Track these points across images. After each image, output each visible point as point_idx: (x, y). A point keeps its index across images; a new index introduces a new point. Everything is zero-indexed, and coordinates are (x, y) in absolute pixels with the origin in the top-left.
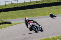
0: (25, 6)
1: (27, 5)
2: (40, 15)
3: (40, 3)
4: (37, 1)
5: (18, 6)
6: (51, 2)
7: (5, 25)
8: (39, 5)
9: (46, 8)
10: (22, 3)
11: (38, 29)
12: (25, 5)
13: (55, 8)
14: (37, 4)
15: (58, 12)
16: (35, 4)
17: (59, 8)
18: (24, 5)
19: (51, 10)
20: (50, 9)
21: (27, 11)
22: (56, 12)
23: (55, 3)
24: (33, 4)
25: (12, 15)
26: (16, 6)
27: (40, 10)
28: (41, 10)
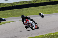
0: (13, 6)
1: (15, 5)
3: (27, 4)
5: (6, 6)
8: (26, 5)
13: (41, 8)
15: (44, 12)
16: (22, 4)
18: (11, 6)
19: (37, 10)
21: (15, 11)
23: (41, 3)
25: (1, 14)
26: (4, 6)
27: (27, 10)
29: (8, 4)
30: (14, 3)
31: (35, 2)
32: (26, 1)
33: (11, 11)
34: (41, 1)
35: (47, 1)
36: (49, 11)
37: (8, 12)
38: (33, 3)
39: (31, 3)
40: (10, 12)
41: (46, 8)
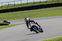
1: (24, 6)
2: (37, 17)
3: (37, 5)
4: (34, 2)
5: (15, 7)
6: (49, 3)
7: (2, 26)
9: (43, 9)
10: (19, 5)
11: (38, 30)
12: (22, 6)
13: (52, 10)
14: (34, 5)
15: (55, 14)
16: (32, 5)
17: (56, 9)
18: (20, 7)
20: (47, 10)
21: (24, 12)
22: (54, 14)
23: (52, 4)
24: (30, 5)
25: (9, 16)
26: (13, 8)
28: (38, 11)
29: (16, 5)
30: (23, 4)
31: (46, 3)
32: (36, 2)
33: (20, 13)
34: (52, 2)
35: (59, 2)
36: (60, 12)
37: (17, 13)
38: (44, 4)
39: (42, 4)
41: (58, 9)
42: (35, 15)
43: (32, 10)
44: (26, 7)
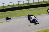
1: (6, 8)
3: (16, 7)
4: (13, 5)
6: (25, 6)
9: (21, 10)
10: (1, 7)
14: (13, 7)
18: (3, 9)
20: (24, 11)
24: (11, 7)
28: (17, 12)
31: (23, 5)
32: (15, 5)
33: (3, 13)
34: (28, 5)
38: (21, 6)
39: (19, 6)
40: (1, 14)
41: (32, 10)
42: (14, 15)
43: (12, 11)
44: (7, 9)
